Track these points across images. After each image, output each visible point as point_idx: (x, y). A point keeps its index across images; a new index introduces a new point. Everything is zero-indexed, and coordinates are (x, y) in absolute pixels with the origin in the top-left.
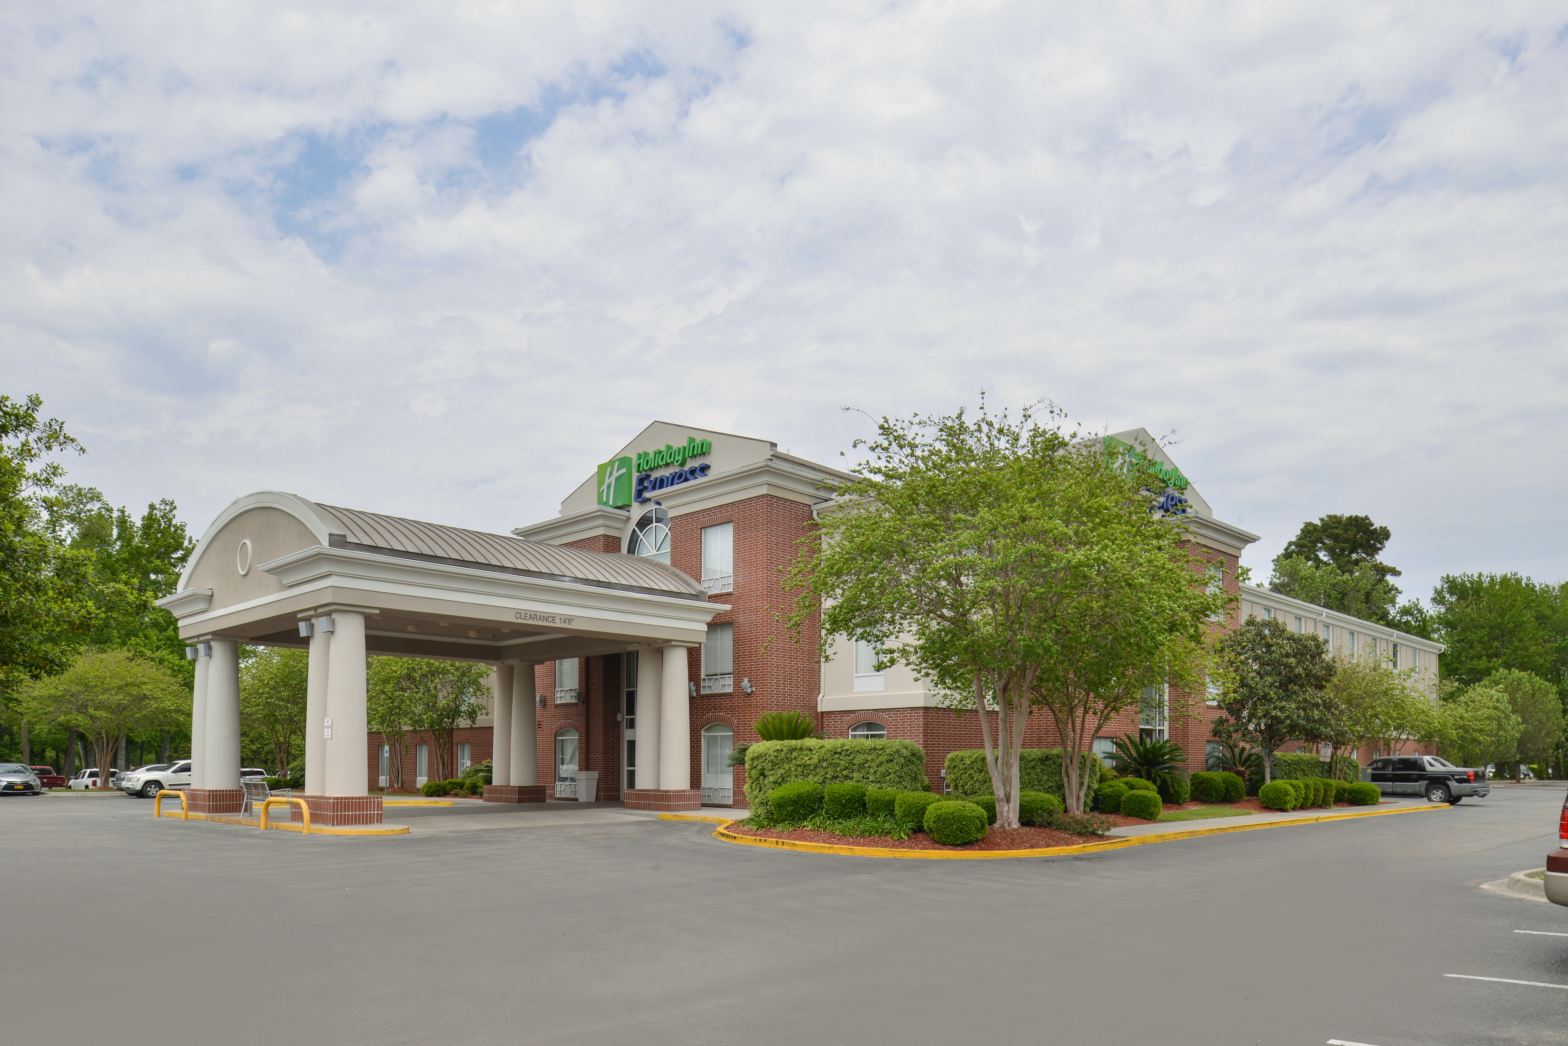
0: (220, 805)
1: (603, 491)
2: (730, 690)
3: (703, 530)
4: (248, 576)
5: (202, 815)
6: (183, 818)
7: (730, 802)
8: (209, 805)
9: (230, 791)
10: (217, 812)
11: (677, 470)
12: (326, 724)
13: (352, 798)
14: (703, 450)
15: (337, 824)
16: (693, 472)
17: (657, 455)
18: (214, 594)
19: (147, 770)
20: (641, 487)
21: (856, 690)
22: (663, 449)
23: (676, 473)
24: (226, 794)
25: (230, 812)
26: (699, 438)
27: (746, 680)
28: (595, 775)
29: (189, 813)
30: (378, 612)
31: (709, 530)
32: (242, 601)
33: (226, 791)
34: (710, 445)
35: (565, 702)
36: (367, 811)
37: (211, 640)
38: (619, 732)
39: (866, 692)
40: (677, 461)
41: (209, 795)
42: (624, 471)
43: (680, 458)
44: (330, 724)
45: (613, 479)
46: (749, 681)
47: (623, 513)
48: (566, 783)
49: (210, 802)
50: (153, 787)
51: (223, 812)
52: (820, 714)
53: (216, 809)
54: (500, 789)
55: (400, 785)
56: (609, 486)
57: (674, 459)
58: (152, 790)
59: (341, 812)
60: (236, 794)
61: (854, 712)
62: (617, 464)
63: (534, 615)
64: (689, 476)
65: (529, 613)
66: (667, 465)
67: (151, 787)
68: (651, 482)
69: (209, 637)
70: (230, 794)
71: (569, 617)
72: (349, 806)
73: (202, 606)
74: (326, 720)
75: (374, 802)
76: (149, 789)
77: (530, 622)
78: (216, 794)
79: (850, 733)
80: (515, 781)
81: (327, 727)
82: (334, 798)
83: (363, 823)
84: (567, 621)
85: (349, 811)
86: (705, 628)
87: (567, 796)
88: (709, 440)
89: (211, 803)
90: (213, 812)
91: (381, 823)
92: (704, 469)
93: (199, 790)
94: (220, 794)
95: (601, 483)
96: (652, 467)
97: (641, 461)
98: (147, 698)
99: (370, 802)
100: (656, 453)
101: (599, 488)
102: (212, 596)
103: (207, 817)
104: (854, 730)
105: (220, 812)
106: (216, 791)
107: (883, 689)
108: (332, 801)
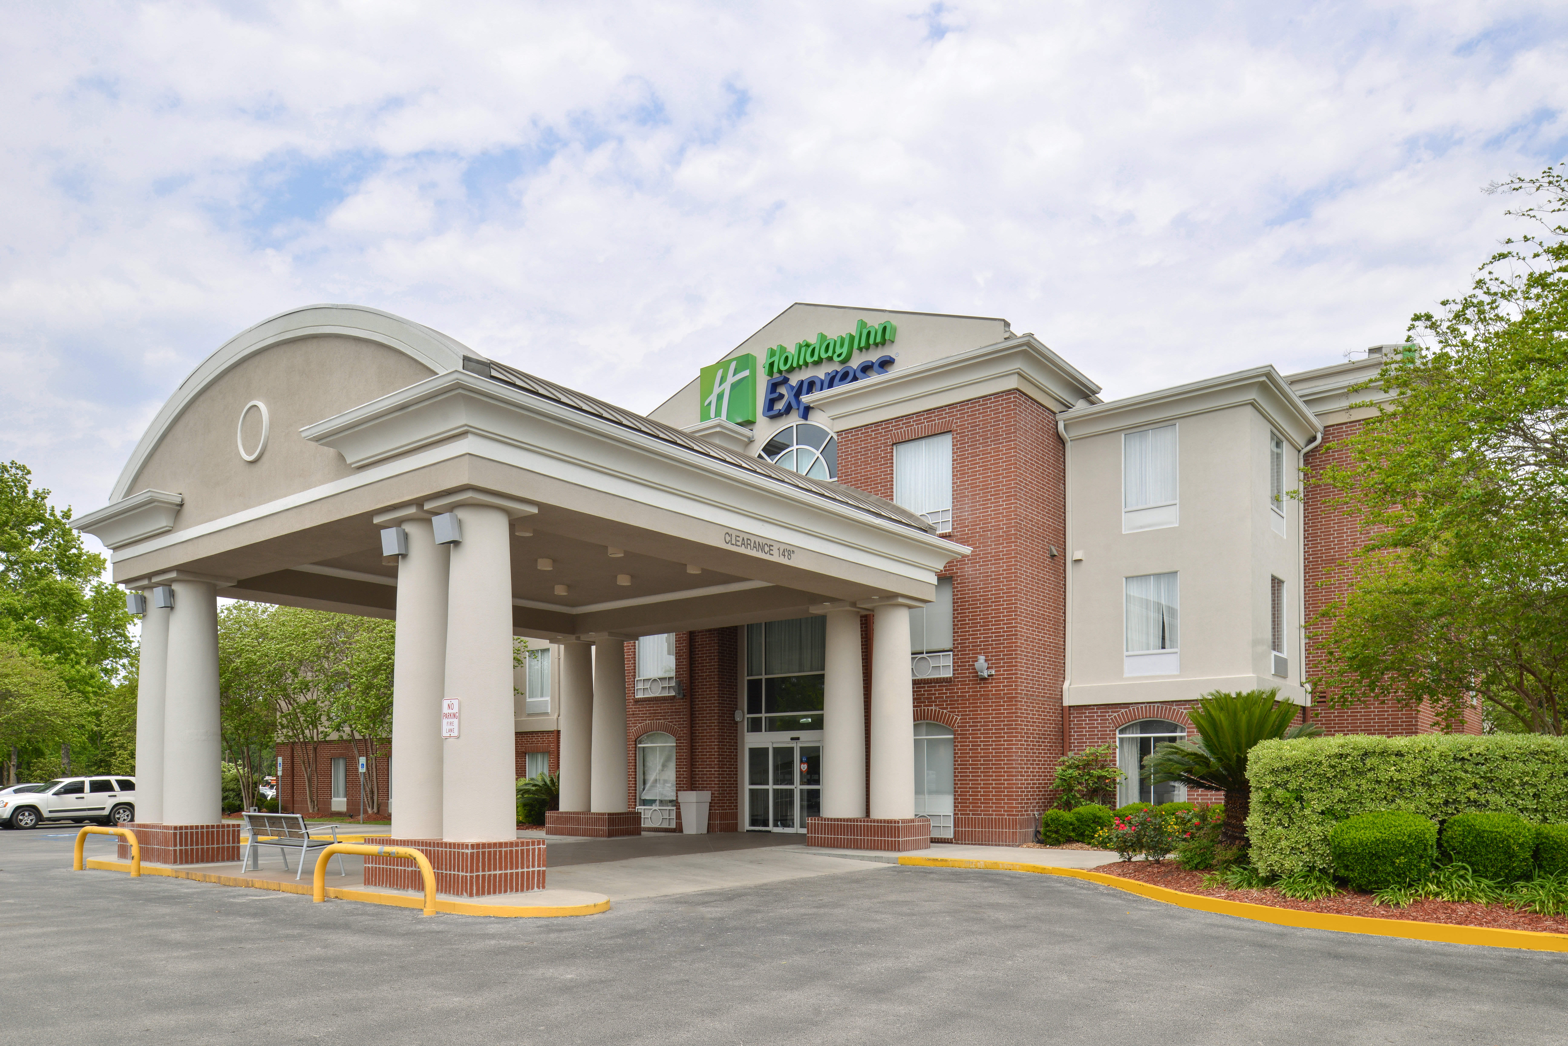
0: (192, 850)
1: (710, 404)
2: (948, 674)
3: (894, 447)
4: (259, 464)
5: (167, 868)
6: (133, 874)
7: (951, 835)
8: (175, 851)
9: (208, 827)
10: (187, 862)
11: (839, 368)
12: (446, 710)
13: (501, 845)
14: (885, 337)
15: (478, 894)
16: (866, 369)
17: (803, 349)
18: (186, 502)
19: (16, 791)
20: (775, 395)
21: (1125, 676)
22: (813, 340)
23: (837, 372)
24: (202, 833)
25: (208, 862)
26: (875, 323)
27: (982, 658)
28: (706, 796)
29: (144, 864)
30: (535, 510)
31: (902, 448)
32: (246, 507)
33: (202, 827)
34: (894, 330)
35: (652, 695)
36: (522, 868)
37: (173, 580)
38: (736, 736)
39: (1147, 678)
40: (839, 356)
41: (175, 834)
42: (746, 373)
43: (845, 350)
44: (456, 710)
45: (727, 386)
46: (986, 661)
47: (745, 431)
48: (654, 807)
49: (175, 845)
50: (27, 814)
51: (197, 862)
52: (1068, 709)
53: (186, 858)
54: (569, 817)
55: (375, 810)
56: (720, 397)
57: (834, 352)
58: (27, 819)
59: (483, 870)
60: (218, 832)
61: (1126, 705)
62: (733, 365)
63: (747, 539)
64: (858, 374)
65: (742, 535)
66: (818, 363)
67: (23, 815)
68: (792, 387)
69: (173, 575)
70: (208, 832)
71: (789, 548)
72: (495, 859)
73: (163, 523)
74: (445, 703)
75: (534, 850)
76: (21, 817)
77: (742, 550)
78: (186, 833)
79: (1118, 736)
80: (597, 807)
81: (447, 716)
82: (473, 846)
83: (517, 891)
84: (786, 554)
85: (495, 869)
86: (934, 580)
87: (657, 825)
88: (894, 323)
89: (178, 848)
90: (181, 863)
91: (544, 887)
92: (886, 363)
93: (153, 827)
94: (192, 833)
95: (706, 391)
96: (795, 365)
97: (776, 359)
98: (11, 696)
99: (528, 850)
100: (800, 347)
101: (702, 401)
102: (181, 505)
103: (176, 871)
104: (1121, 732)
105: (192, 862)
106: (186, 828)
107: (1177, 673)
108: (469, 851)
